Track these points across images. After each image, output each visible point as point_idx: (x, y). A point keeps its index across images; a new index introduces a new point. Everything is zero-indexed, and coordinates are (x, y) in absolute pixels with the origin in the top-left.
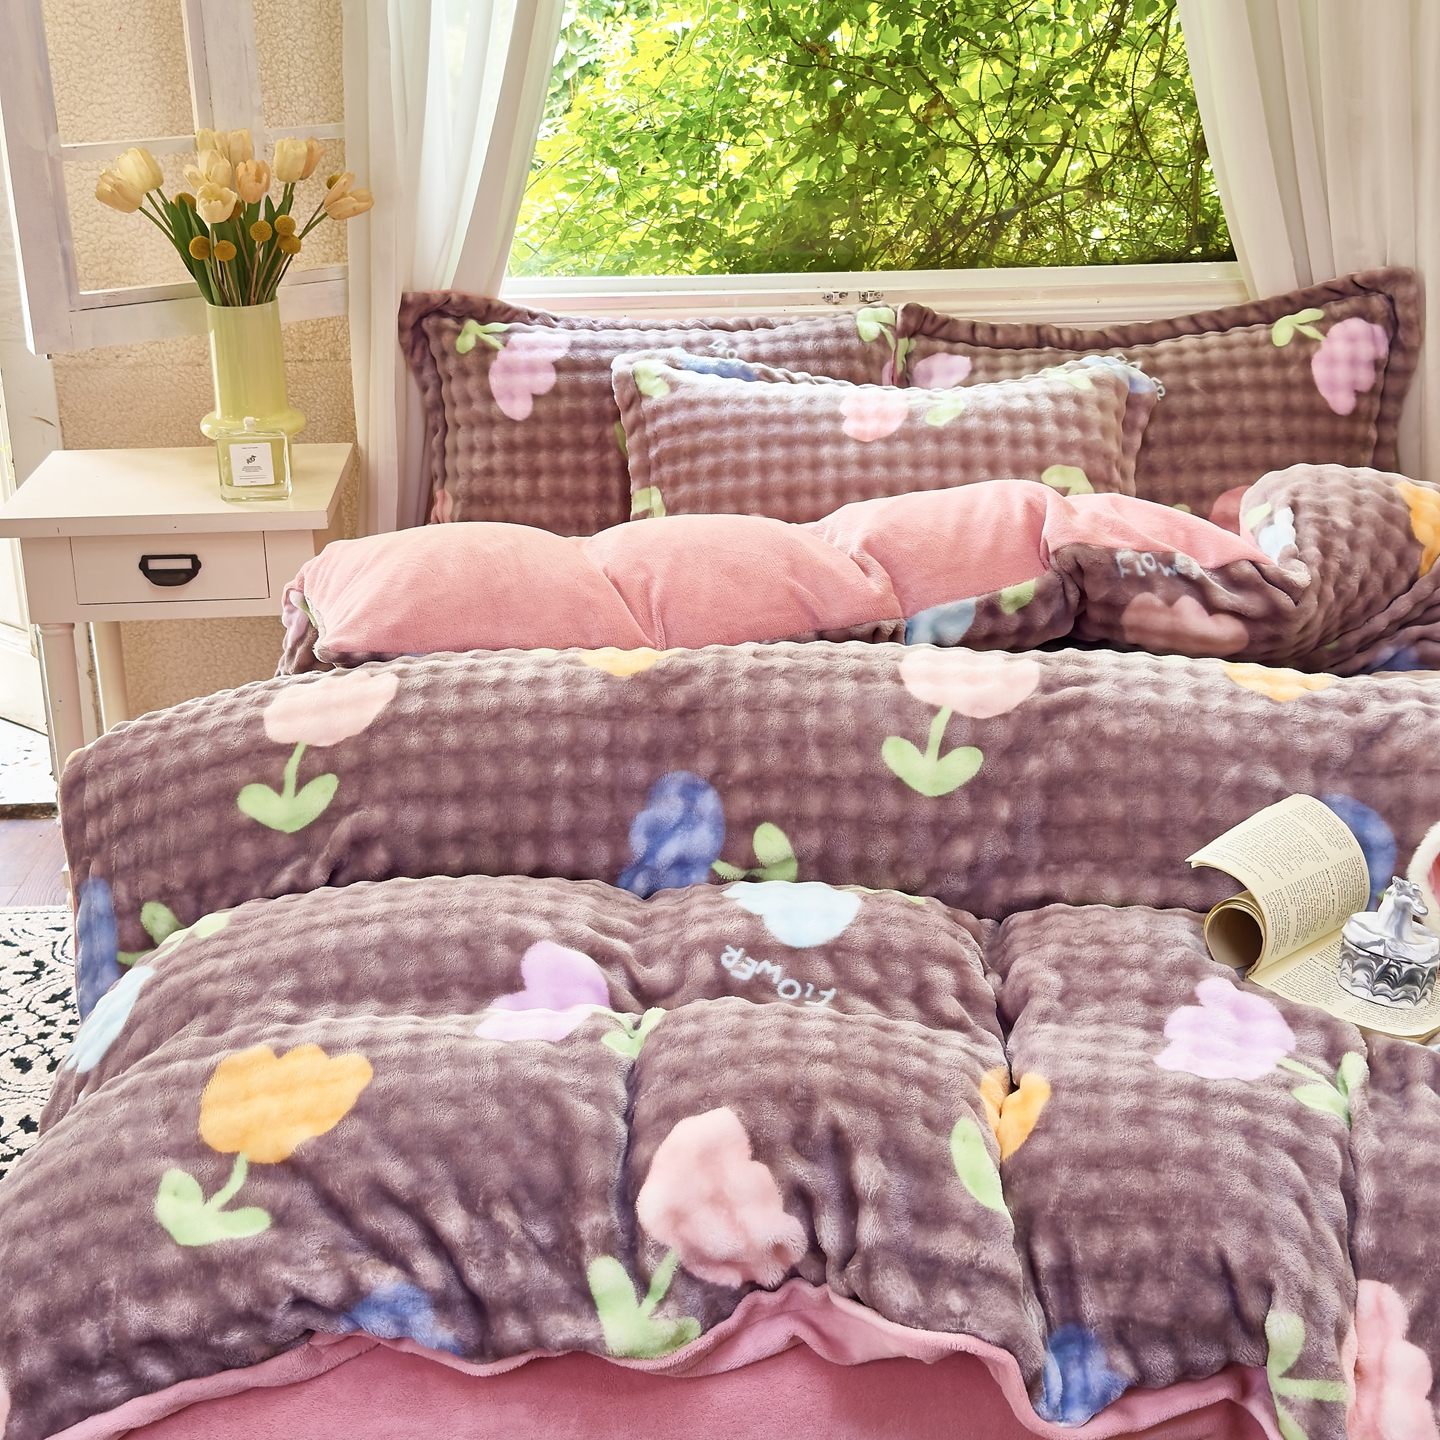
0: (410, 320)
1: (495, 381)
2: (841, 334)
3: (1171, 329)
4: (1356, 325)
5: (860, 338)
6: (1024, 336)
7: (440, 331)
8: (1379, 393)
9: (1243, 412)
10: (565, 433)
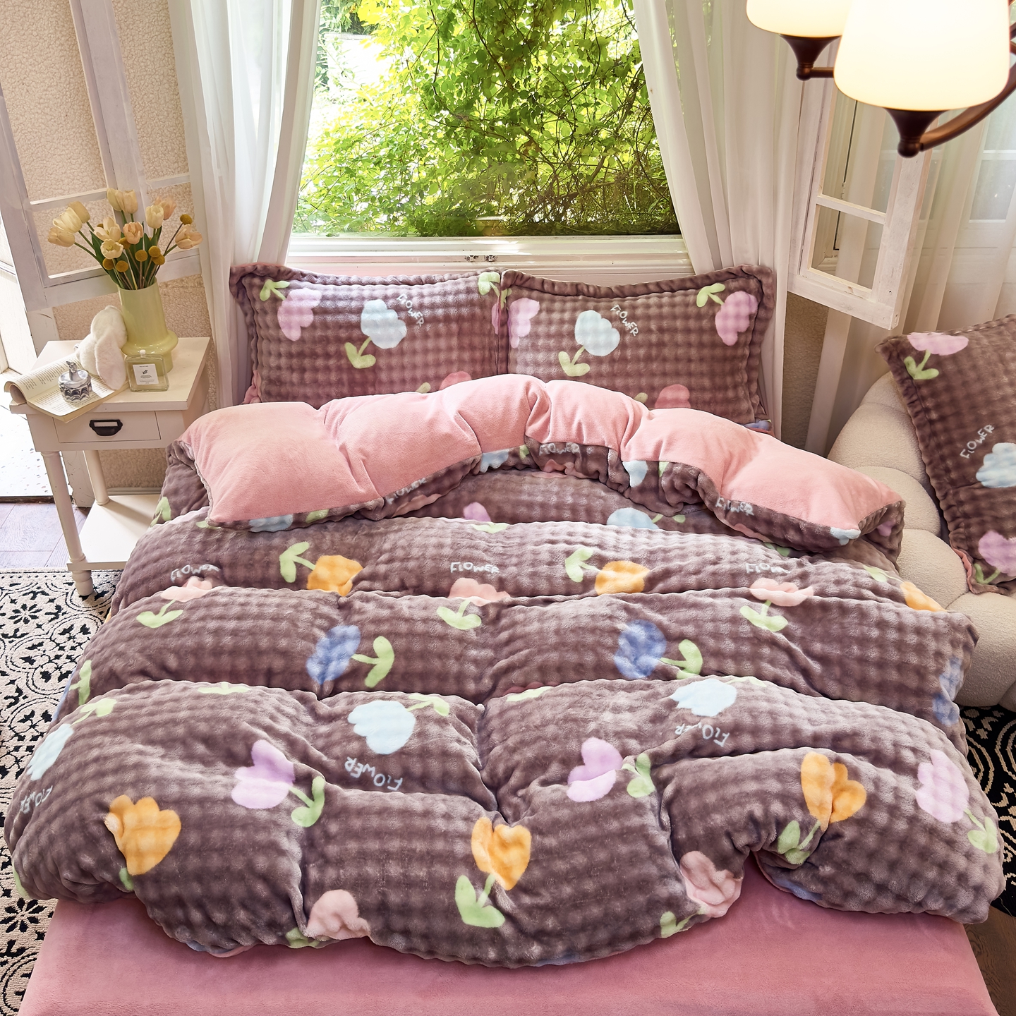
0: (235, 281)
1: (281, 318)
2: (468, 291)
3: (646, 290)
4: (740, 296)
5: (479, 293)
6: (568, 290)
7: (252, 286)
8: (752, 331)
9: (677, 345)
10: (319, 350)
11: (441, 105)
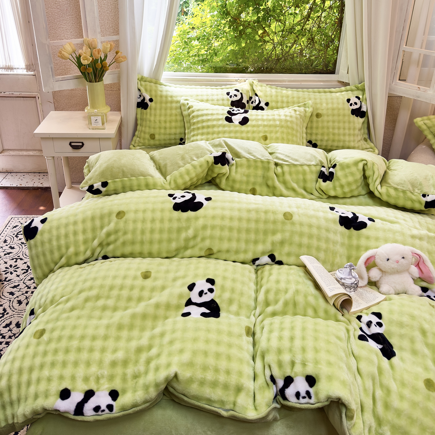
11: (227, 14)
